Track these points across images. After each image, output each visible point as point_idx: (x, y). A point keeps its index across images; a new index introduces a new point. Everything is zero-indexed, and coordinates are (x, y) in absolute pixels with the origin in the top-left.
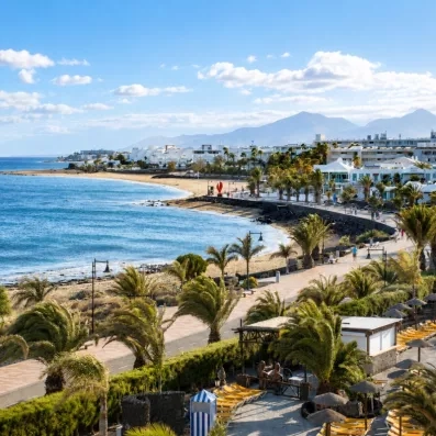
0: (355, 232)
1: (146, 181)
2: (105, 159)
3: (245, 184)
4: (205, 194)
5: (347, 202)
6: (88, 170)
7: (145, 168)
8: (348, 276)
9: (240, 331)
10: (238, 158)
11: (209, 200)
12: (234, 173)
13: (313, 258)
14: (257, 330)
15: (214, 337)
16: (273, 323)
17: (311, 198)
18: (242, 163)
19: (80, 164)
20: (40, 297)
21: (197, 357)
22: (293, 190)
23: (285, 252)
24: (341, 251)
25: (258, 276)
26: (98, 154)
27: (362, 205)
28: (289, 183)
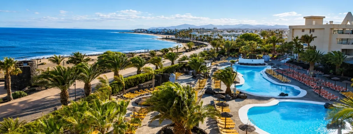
0: (199, 45)
1: (152, 35)
2: (143, 31)
3: (174, 36)
4: (166, 37)
5: (196, 40)
6: (139, 32)
7: (151, 32)
8: (194, 54)
9: (179, 62)
10: (172, 31)
11: (166, 39)
12: (171, 34)
13: (191, 50)
14: (182, 63)
15: (173, 64)
16: (187, 61)
17: (189, 39)
18: (174, 32)
19: (136, 31)
20: (133, 56)
21: (169, 67)
22: (185, 37)
23: (185, 48)
24: (197, 48)
25: (180, 52)
26: (141, 30)
27: (199, 40)
28: (184, 36)
